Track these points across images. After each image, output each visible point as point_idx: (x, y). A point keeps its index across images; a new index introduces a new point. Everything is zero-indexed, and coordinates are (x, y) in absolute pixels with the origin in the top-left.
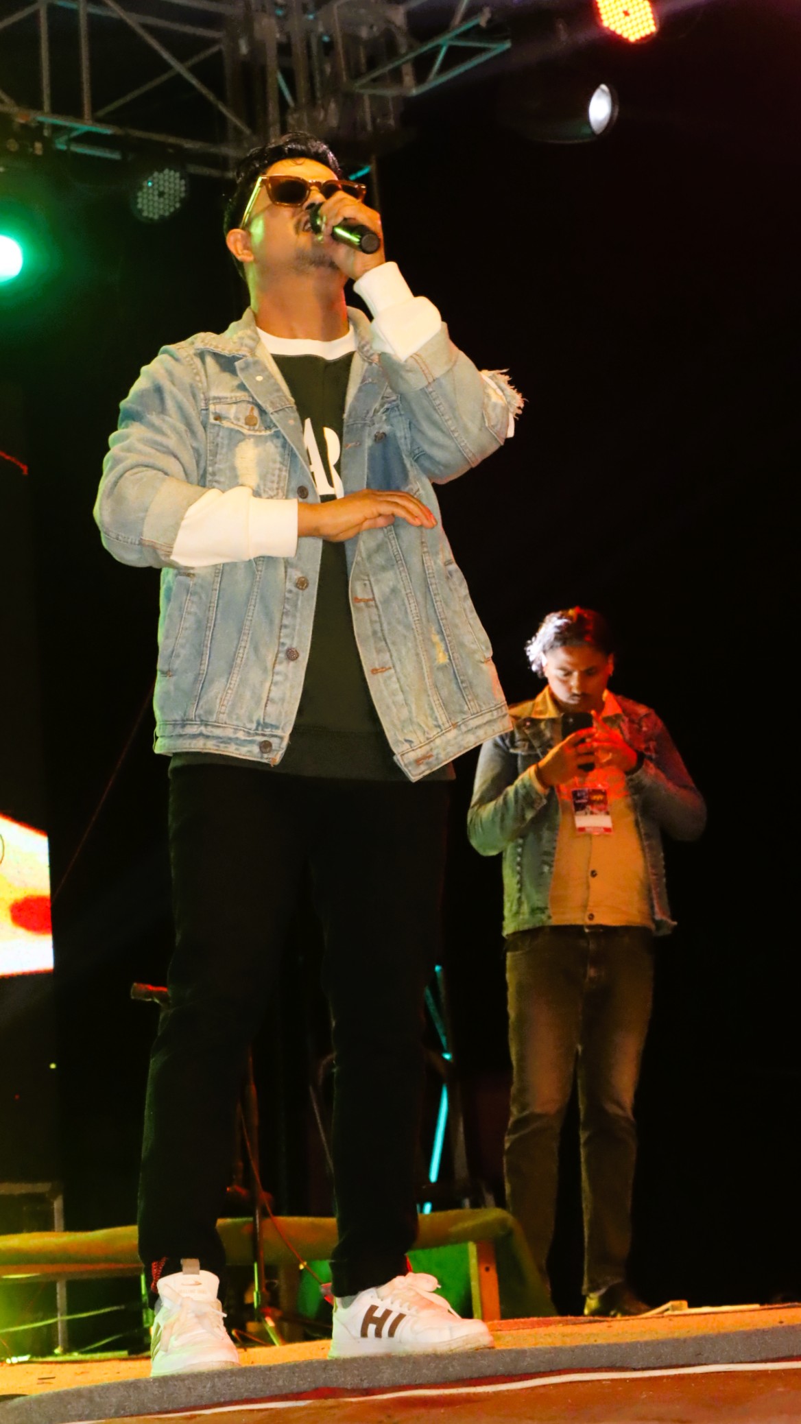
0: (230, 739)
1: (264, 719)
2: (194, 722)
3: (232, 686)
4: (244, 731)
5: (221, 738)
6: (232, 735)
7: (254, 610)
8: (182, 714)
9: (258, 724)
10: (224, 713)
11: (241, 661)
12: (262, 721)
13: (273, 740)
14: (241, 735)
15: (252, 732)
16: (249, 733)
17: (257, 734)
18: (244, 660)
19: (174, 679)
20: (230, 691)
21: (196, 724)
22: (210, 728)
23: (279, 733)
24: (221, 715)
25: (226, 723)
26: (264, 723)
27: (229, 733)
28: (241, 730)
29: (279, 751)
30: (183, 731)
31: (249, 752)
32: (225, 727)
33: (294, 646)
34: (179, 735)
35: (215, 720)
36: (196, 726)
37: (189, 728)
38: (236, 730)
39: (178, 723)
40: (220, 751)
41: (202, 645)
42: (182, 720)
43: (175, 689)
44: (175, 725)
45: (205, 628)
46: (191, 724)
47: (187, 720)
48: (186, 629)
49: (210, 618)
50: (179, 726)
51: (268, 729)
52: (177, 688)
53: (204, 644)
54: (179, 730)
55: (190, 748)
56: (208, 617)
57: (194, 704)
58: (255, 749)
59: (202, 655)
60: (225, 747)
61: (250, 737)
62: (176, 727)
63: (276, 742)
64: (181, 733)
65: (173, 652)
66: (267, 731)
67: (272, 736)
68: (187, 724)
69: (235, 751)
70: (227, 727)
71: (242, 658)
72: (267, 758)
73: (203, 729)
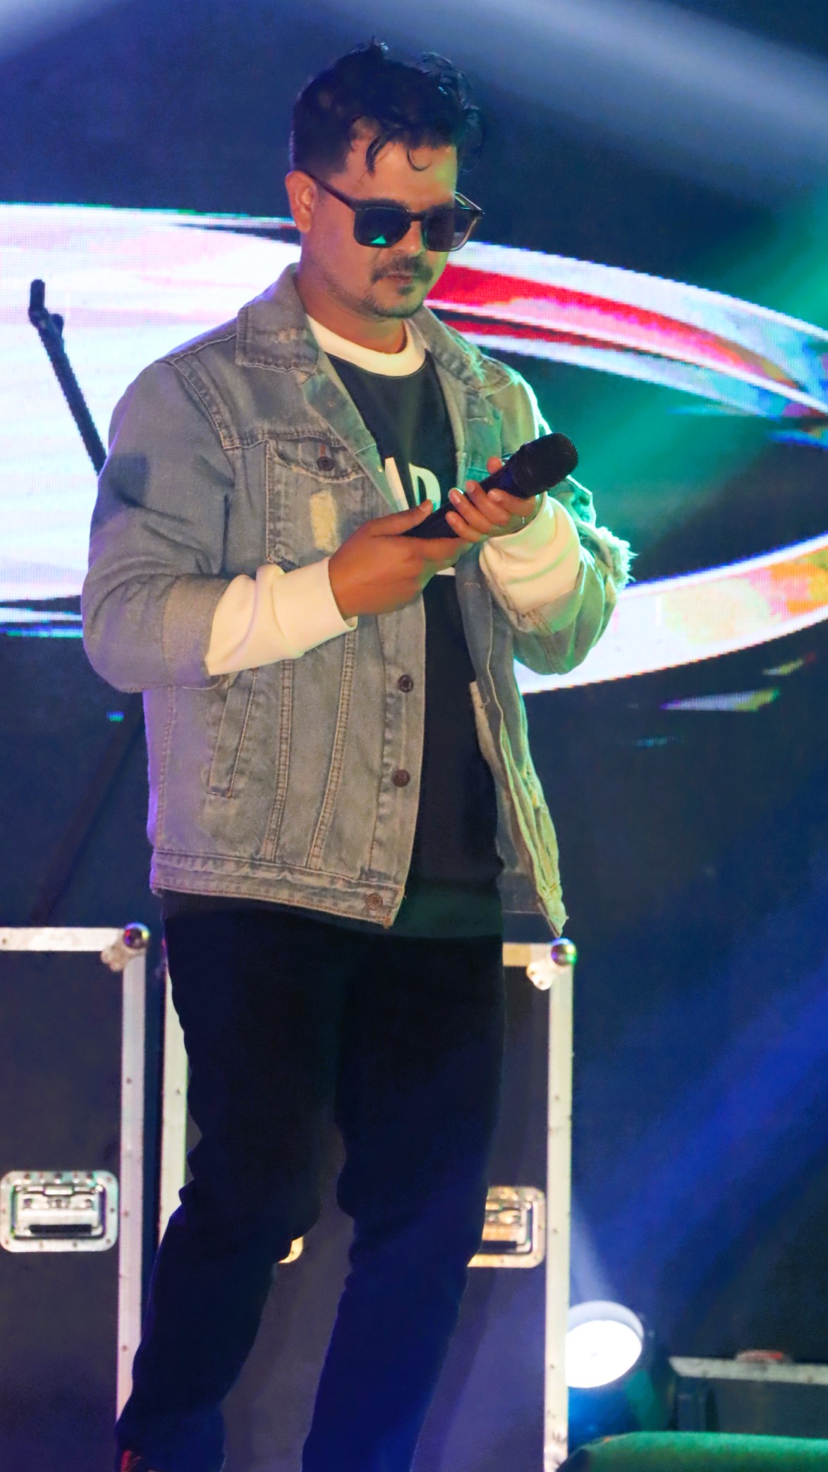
0: (325, 889)
1: (370, 866)
2: (272, 864)
3: (325, 821)
4: (343, 879)
5: (313, 888)
6: (328, 886)
7: (347, 718)
8: (253, 851)
9: (362, 870)
10: (318, 857)
11: (336, 786)
12: (366, 868)
13: (382, 893)
14: (339, 886)
15: (353, 881)
16: (349, 882)
17: (358, 885)
18: (339, 785)
19: (235, 803)
20: (323, 827)
21: (274, 867)
22: (298, 876)
23: (390, 884)
24: (314, 859)
25: (320, 870)
26: (369, 869)
27: (324, 883)
28: (340, 878)
29: (392, 908)
30: (254, 874)
31: (350, 908)
32: (318, 875)
33: (402, 768)
34: (246, 878)
35: (304, 864)
36: (275, 870)
37: (264, 871)
38: (333, 880)
39: (244, 860)
40: (312, 905)
41: (277, 762)
42: (252, 858)
43: (238, 814)
44: (239, 864)
45: (278, 739)
46: (268, 866)
47: (260, 860)
48: (250, 739)
49: (285, 726)
50: (247, 865)
51: (375, 880)
52: (241, 813)
53: (280, 761)
54: (246, 870)
55: (266, 897)
56: (282, 725)
57: (274, 840)
58: (359, 905)
59: (279, 775)
60: (320, 901)
61: (352, 888)
62: (241, 864)
63: (386, 896)
64: (251, 875)
65: (233, 766)
66: (374, 882)
67: (381, 888)
68: (260, 865)
69: (333, 907)
70: (322, 875)
71: (337, 783)
72: (374, 917)
73: (287, 874)
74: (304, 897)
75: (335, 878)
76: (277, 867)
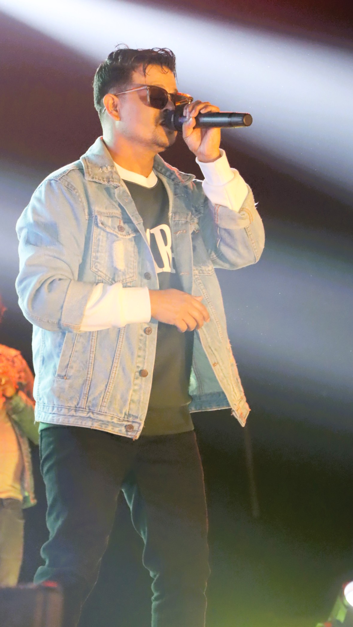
0: (108, 422)
1: (129, 412)
2: (84, 410)
3: (109, 390)
4: (117, 418)
5: (103, 421)
6: (110, 420)
7: (122, 344)
8: (76, 404)
9: (125, 414)
10: (105, 407)
11: (115, 375)
12: (127, 413)
13: (134, 424)
14: (115, 420)
15: (121, 419)
16: (119, 419)
17: (124, 420)
18: (116, 375)
19: (69, 381)
20: (108, 393)
21: (85, 411)
22: (95, 415)
23: (138, 420)
24: (103, 408)
25: (106, 413)
26: (128, 414)
27: (109, 419)
28: (115, 417)
29: (138, 431)
30: (76, 414)
31: (120, 431)
32: (105, 415)
33: (144, 369)
34: (73, 416)
35: (99, 410)
36: (86, 412)
37: (80, 413)
38: (112, 418)
39: (72, 408)
40: (102, 429)
41: (88, 362)
42: (76, 407)
43: (69, 387)
44: (69, 409)
45: (89, 352)
46: (82, 411)
47: (79, 408)
48: (76, 352)
49: (93, 346)
50: (73, 410)
51: (131, 418)
52: (71, 386)
53: (89, 362)
54: (73, 412)
55: (81, 425)
56: (91, 345)
57: (85, 399)
58: (123, 429)
59: (88, 368)
60: (106, 427)
61: (120, 422)
62: (70, 410)
63: (136, 426)
64: (75, 415)
65: (68, 365)
66: (131, 419)
67: (133, 422)
68: (79, 410)
69: (112, 430)
70: (107, 415)
71: (115, 373)
72: (130, 435)
73: (90, 414)
74: (98, 425)
75: (113, 417)
76: (87, 411)
